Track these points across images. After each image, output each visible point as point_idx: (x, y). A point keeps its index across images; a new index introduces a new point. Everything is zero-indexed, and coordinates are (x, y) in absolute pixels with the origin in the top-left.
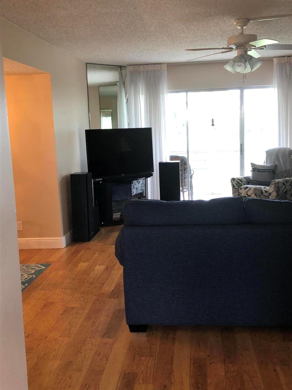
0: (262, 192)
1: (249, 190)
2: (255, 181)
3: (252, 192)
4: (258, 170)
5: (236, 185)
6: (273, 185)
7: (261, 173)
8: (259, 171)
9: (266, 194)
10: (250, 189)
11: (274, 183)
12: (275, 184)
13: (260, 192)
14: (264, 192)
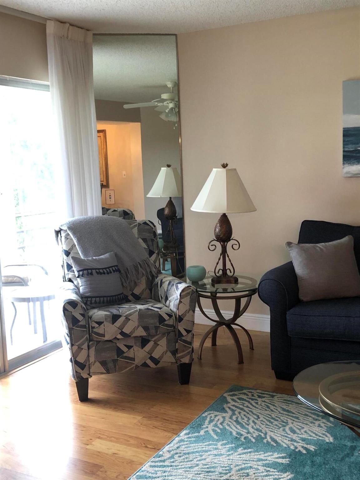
0: (161, 319)
1: (124, 321)
2: (101, 298)
3: (136, 324)
4: (98, 271)
5: (83, 318)
6: (186, 296)
7: (106, 277)
8: (101, 273)
9: (171, 322)
10: (127, 319)
11: (188, 293)
12: (191, 295)
13: (156, 321)
14: (166, 317)
